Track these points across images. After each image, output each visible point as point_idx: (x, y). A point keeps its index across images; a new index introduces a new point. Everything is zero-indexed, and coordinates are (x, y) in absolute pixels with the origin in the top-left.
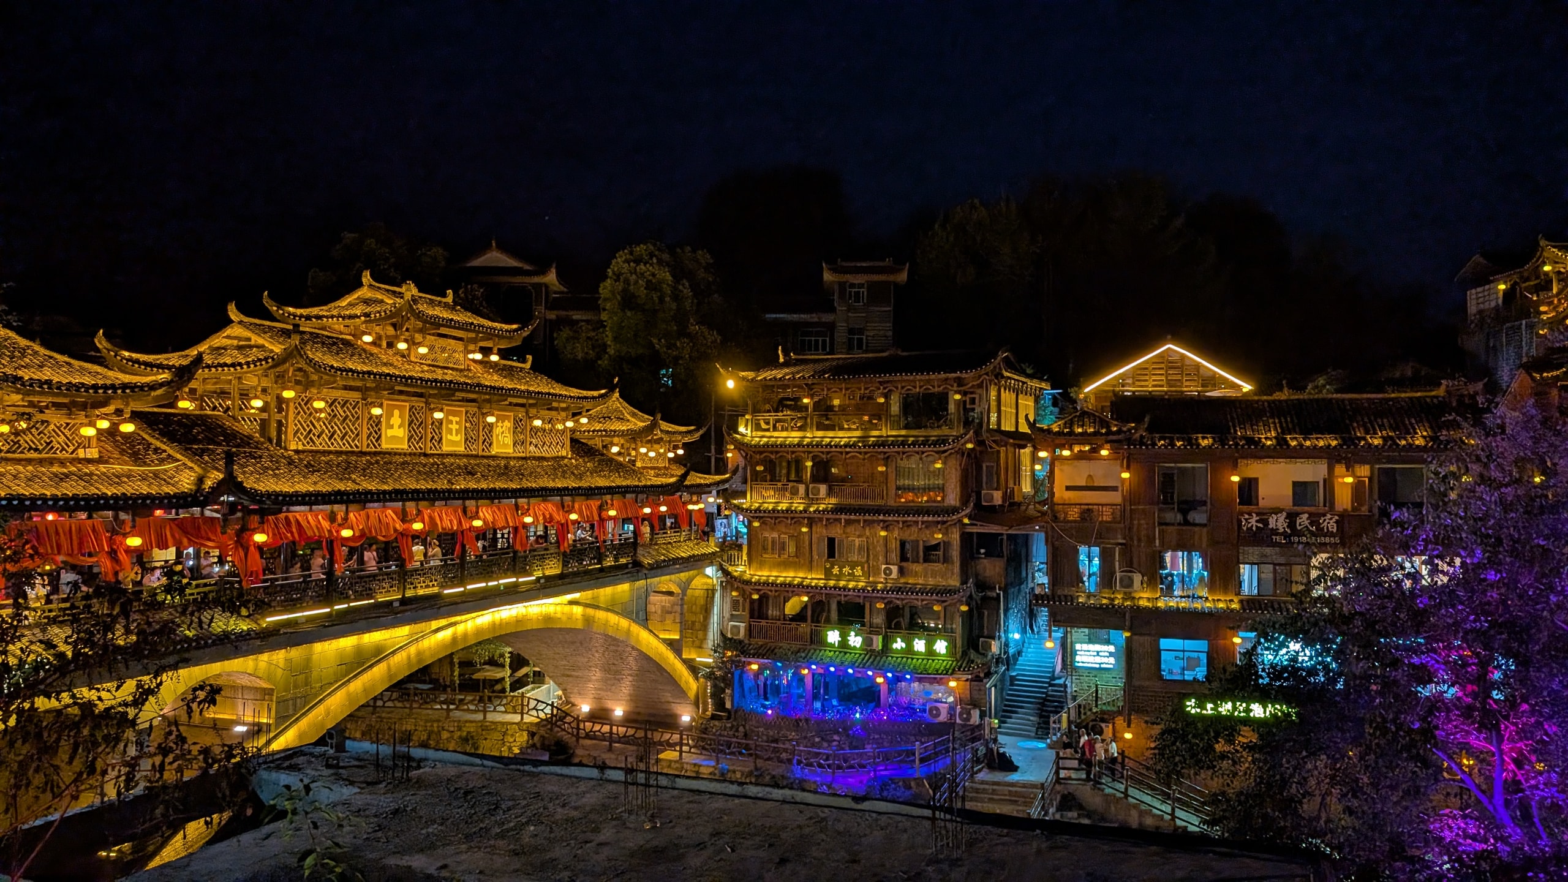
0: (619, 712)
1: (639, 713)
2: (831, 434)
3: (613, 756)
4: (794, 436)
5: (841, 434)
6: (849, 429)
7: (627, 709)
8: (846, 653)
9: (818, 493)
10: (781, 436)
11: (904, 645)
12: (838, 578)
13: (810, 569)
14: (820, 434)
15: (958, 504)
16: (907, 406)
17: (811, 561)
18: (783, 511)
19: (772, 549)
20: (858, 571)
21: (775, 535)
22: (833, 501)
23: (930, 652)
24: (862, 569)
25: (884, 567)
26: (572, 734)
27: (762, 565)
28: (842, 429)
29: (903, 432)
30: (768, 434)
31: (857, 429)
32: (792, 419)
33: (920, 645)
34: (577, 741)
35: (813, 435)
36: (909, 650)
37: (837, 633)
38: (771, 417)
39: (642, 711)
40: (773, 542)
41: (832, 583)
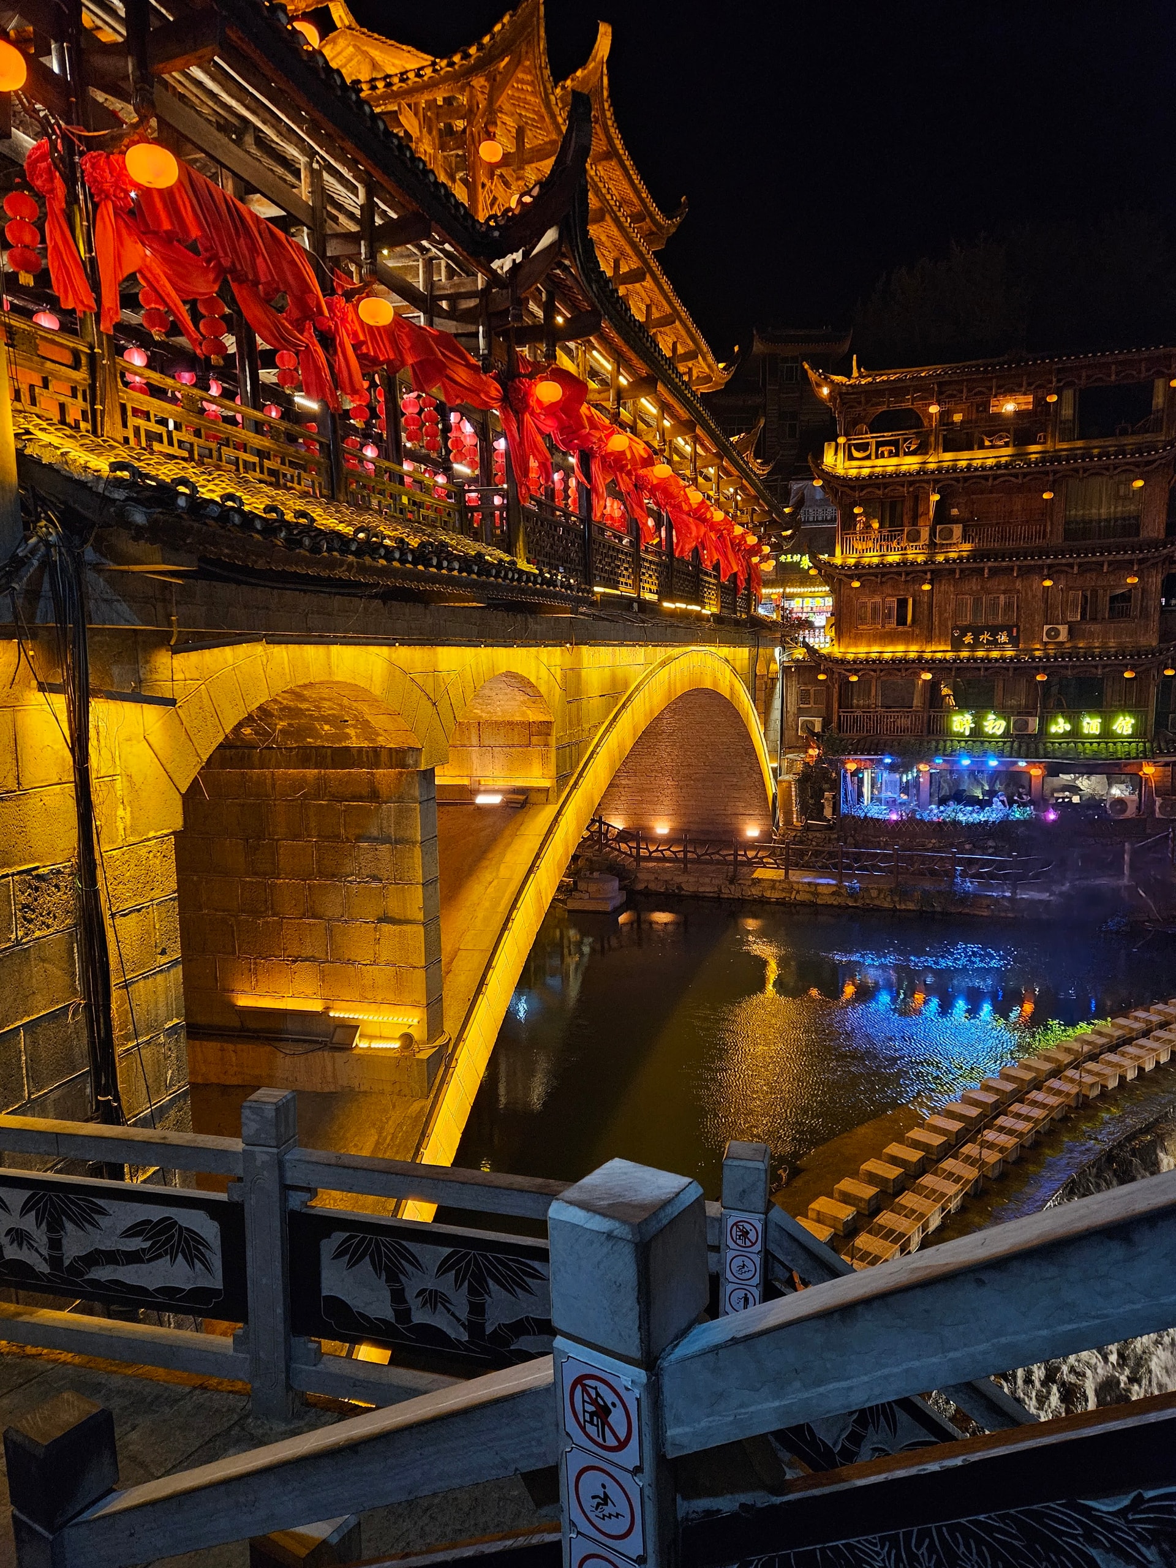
0: (662, 828)
1: (689, 831)
2: (966, 455)
3: (692, 879)
4: (910, 463)
5: (980, 454)
6: (992, 447)
7: (673, 825)
8: (982, 742)
9: (950, 537)
10: (888, 464)
11: (1068, 727)
12: (973, 647)
13: (929, 640)
14: (949, 456)
15: (1162, 536)
16: (1087, 402)
17: (931, 630)
18: (891, 565)
19: (873, 618)
20: (1003, 638)
21: (878, 599)
22: (967, 547)
23: (1107, 733)
24: (1009, 635)
25: (1046, 627)
26: (631, 855)
27: (857, 638)
28: (982, 447)
29: (1079, 444)
30: (867, 463)
31: (1007, 445)
32: (905, 440)
33: (1091, 725)
34: (638, 865)
35: (939, 459)
36: (1075, 733)
37: (968, 717)
38: (871, 438)
39: (694, 827)
40: (875, 610)
41: (964, 654)
